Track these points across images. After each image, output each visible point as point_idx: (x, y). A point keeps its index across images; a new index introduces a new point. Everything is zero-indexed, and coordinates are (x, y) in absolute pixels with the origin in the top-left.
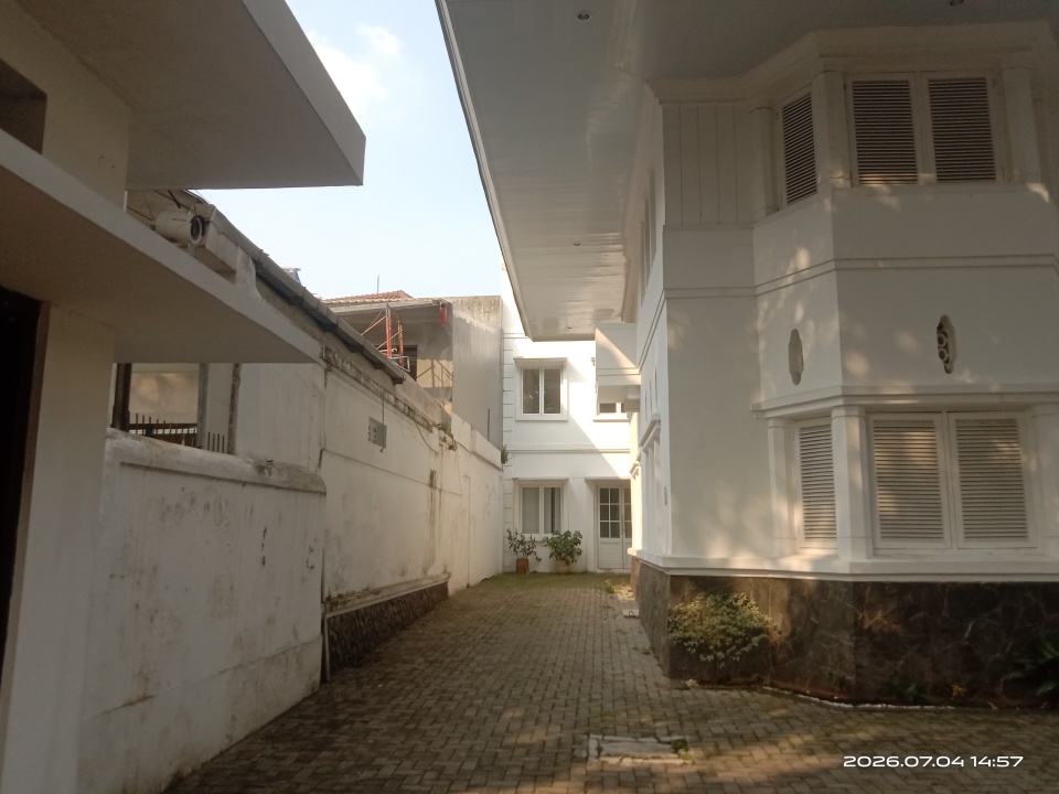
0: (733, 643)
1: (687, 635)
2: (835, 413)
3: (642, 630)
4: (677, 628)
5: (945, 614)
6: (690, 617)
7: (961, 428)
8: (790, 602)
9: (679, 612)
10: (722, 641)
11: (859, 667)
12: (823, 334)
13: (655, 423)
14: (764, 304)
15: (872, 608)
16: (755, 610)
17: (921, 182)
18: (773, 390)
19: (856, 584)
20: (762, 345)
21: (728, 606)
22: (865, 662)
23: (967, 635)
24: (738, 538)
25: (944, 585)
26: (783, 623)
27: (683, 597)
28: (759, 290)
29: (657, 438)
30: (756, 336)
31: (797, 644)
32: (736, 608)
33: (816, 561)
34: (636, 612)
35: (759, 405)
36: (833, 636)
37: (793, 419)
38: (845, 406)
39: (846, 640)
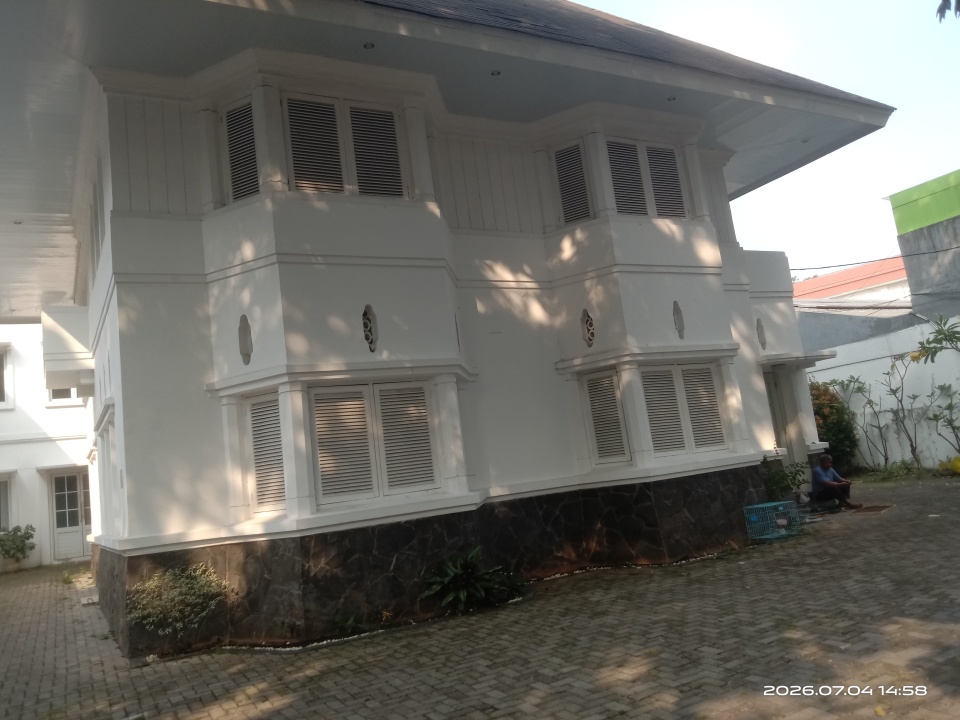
0: (192, 611)
1: (146, 612)
2: (281, 389)
3: (102, 615)
4: (135, 608)
5: (375, 552)
6: (149, 594)
7: (384, 396)
8: (245, 563)
9: (137, 592)
10: (181, 611)
11: (307, 611)
12: (268, 318)
13: (108, 407)
14: (215, 291)
15: (317, 556)
16: (213, 577)
17: (346, 193)
18: (225, 370)
19: (302, 538)
20: (214, 329)
21: (187, 578)
22: (312, 606)
23: (392, 567)
24: (194, 511)
25: (373, 528)
26: (240, 584)
27: (142, 576)
28: (209, 279)
29: (111, 422)
30: (207, 320)
31: (253, 600)
32: (195, 578)
33: (267, 524)
34: (96, 598)
35: (213, 384)
36: (284, 588)
37: (245, 396)
38: (290, 383)
39: (295, 589)
